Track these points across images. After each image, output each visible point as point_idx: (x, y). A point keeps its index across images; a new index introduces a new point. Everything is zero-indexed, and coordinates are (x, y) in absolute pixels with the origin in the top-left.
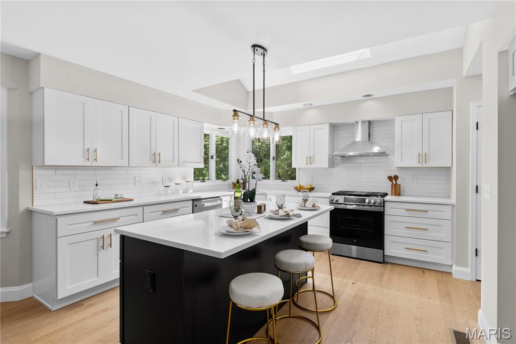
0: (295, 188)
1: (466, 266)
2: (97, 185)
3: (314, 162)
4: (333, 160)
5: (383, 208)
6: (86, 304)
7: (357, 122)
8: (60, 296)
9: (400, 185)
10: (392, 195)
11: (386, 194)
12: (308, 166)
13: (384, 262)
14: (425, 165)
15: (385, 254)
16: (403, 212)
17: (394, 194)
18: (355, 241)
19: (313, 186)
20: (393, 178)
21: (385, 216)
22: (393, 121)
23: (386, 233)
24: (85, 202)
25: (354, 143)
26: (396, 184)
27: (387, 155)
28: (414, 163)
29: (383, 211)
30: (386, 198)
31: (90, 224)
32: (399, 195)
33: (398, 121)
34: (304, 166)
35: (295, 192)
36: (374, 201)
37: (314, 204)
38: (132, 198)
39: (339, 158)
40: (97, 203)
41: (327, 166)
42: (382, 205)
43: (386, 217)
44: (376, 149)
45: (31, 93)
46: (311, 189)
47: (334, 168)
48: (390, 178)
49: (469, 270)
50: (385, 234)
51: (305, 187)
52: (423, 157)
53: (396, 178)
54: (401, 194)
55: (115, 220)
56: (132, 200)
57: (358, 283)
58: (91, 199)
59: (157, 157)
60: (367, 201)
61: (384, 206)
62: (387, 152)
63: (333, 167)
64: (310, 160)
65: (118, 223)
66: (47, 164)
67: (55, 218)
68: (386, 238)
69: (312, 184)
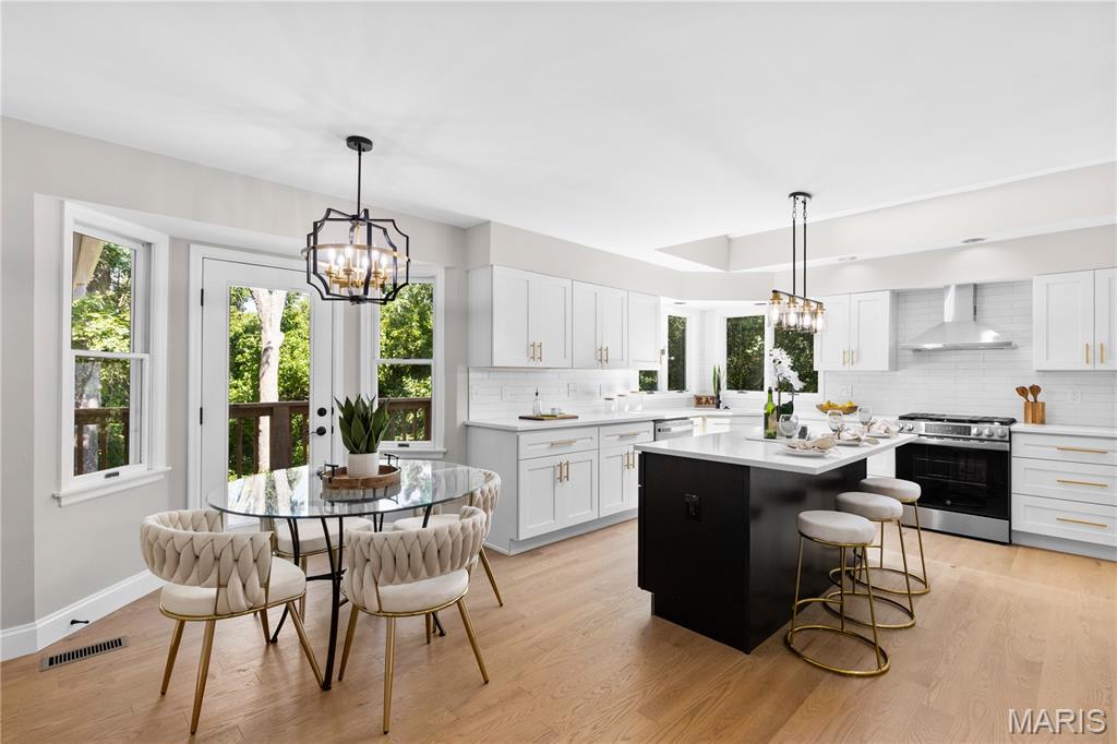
0: (817, 406)
2: (537, 394)
3: (858, 360)
4: (897, 356)
5: (1008, 444)
6: (546, 552)
7: (947, 287)
8: (522, 537)
9: (1043, 404)
10: (1026, 421)
11: (1013, 421)
12: (846, 368)
13: (1010, 544)
14: (1100, 367)
15: (1013, 528)
16: (1051, 453)
17: (1030, 419)
18: (948, 502)
19: (855, 404)
20: (1029, 391)
21: (1013, 459)
22: (1030, 282)
23: (1014, 489)
24: (520, 418)
25: (943, 324)
26: (1036, 401)
27: (1016, 348)
28: (1075, 363)
29: (1008, 449)
30: (1014, 427)
31: (547, 446)
32: (1043, 422)
33: (1039, 285)
34: (839, 367)
35: (821, 415)
36: (990, 431)
37: (888, 428)
38: (576, 415)
39: (911, 353)
41: (886, 368)
42: (1007, 438)
43: (1014, 462)
44: (988, 337)
45: (468, 272)
46: (852, 409)
47: (898, 373)
48: (1022, 391)
50: (1013, 491)
51: (840, 406)
52: (1096, 351)
53: (1035, 390)
54: (1047, 421)
55: (570, 443)
56: (577, 417)
57: (963, 568)
58: (530, 414)
59: (604, 353)
60: (974, 431)
61: (1010, 441)
62: (1014, 342)
63: (897, 370)
64: (851, 356)
65: (574, 447)
66: (495, 364)
67: (515, 436)
68: (1014, 498)
69: (852, 399)
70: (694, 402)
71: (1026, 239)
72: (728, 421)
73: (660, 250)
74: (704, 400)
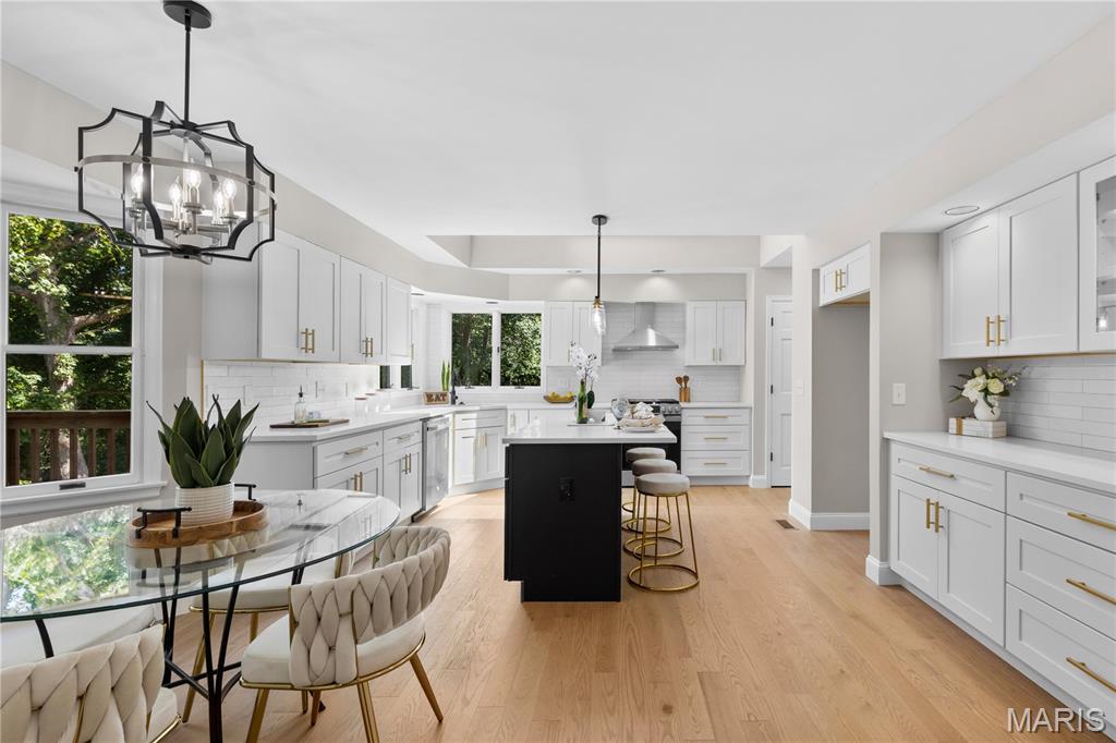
0: (545, 398)
1: (762, 473)
2: (301, 395)
9: (690, 388)
10: (683, 401)
14: (719, 363)
16: (701, 420)
20: (681, 380)
21: (682, 427)
22: (683, 305)
23: (683, 447)
24: (273, 427)
26: (686, 386)
28: (707, 360)
30: (683, 405)
31: (341, 457)
32: (689, 401)
33: (690, 307)
35: (545, 404)
36: (672, 408)
38: (346, 418)
39: (613, 351)
40: (317, 426)
42: (678, 413)
48: (679, 380)
49: (765, 477)
50: (682, 449)
51: (561, 396)
52: (718, 353)
53: (686, 379)
54: (691, 399)
56: (347, 421)
59: (369, 346)
61: (680, 415)
65: (365, 455)
66: (264, 355)
67: (310, 447)
68: (682, 453)
69: (571, 390)
70: (425, 399)
71: (682, 275)
72: (475, 415)
73: (430, 237)
74: (434, 397)
